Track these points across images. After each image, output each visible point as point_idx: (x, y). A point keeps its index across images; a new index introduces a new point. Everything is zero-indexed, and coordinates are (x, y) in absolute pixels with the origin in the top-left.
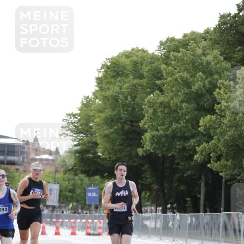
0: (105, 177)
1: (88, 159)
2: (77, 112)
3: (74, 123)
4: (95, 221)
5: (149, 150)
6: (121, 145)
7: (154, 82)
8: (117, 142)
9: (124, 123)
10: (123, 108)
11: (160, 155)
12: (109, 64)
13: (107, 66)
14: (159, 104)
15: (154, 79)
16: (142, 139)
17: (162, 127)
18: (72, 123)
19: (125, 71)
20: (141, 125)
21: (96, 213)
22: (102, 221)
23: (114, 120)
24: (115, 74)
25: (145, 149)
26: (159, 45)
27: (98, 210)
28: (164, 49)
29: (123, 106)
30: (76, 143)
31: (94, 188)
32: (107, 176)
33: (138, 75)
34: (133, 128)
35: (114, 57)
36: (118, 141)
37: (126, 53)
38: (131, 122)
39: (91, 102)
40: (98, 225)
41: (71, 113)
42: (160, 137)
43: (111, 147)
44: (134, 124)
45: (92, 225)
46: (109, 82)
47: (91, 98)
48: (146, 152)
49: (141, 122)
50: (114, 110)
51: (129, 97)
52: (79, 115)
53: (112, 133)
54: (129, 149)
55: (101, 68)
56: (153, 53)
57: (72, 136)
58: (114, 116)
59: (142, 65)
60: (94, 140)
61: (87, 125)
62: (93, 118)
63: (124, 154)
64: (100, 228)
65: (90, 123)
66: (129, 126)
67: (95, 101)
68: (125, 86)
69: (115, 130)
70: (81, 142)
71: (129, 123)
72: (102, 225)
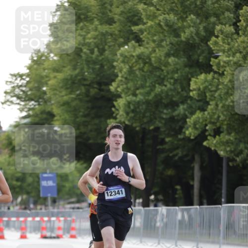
2: (28, 71)
3: (21, 86)
4: (53, 219)
5: (124, 122)
6: (85, 116)
7: (129, 28)
8: (80, 112)
9: (89, 85)
10: (88, 65)
11: (138, 129)
12: (66, 4)
14: (136, 58)
15: (129, 24)
16: (114, 106)
17: (141, 91)
18: (19, 87)
19: (89, 14)
20: (112, 88)
21: (54, 208)
22: (62, 219)
23: (76, 82)
25: (118, 120)
27: (57, 204)
30: (24, 114)
31: (50, 175)
33: (106, 19)
34: (102, 93)
36: (82, 110)
38: (99, 84)
39: (43, 58)
40: (57, 225)
41: (16, 73)
42: (138, 104)
43: (73, 119)
44: (103, 87)
45: (48, 225)
47: (44, 52)
49: (112, 85)
50: (75, 68)
51: (96, 50)
52: (28, 75)
53: (74, 100)
54: (97, 121)
57: (19, 104)
58: (76, 76)
60: (49, 109)
62: (47, 79)
63: (90, 127)
64: (59, 228)
65: (43, 87)
66: (96, 90)
67: (50, 56)
68: (89, 36)
69: (78, 95)
70: (31, 112)
71: (95, 86)
72: (61, 225)
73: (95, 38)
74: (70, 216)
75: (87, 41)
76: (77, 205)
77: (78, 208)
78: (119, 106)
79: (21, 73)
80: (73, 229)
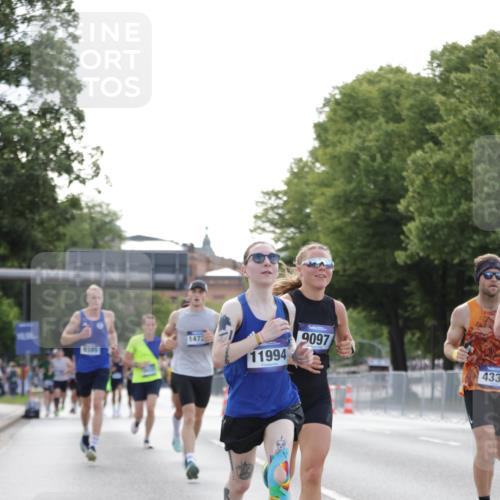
2: (285, 188)
3: (277, 207)
5: (418, 254)
6: (364, 246)
7: (421, 127)
8: (357, 240)
9: (370, 205)
10: (367, 176)
11: (437, 262)
12: (338, 97)
13: (336, 100)
14: (432, 166)
15: (422, 121)
16: (403, 233)
17: (440, 209)
18: (273, 208)
19: (368, 109)
20: (401, 206)
23: (351, 199)
24: (350, 114)
25: (409, 252)
26: (429, 59)
28: (439, 65)
29: (368, 172)
30: (281, 245)
33: (391, 115)
34: (387, 214)
35: (347, 85)
36: (360, 238)
37: (368, 77)
38: (383, 202)
39: (306, 169)
41: (270, 190)
42: (436, 228)
43: (347, 250)
44: (389, 206)
46: (339, 130)
47: (307, 162)
48: (411, 257)
49: (399, 203)
50: (349, 181)
51: (378, 156)
52: (285, 193)
53: (347, 224)
54: (379, 253)
55: (325, 105)
56: (418, 74)
57: (274, 232)
58: (352, 192)
59: (398, 97)
61: (300, 210)
62: (311, 197)
63: (370, 262)
65: (306, 207)
66: (379, 211)
67: (315, 166)
68: (371, 137)
69: (354, 218)
70: (289, 243)
71: (378, 205)
73: (377, 141)
74: (344, 383)
75: (367, 144)
76: (353, 369)
77: (354, 373)
78: (410, 231)
79: (277, 189)
80: (349, 401)
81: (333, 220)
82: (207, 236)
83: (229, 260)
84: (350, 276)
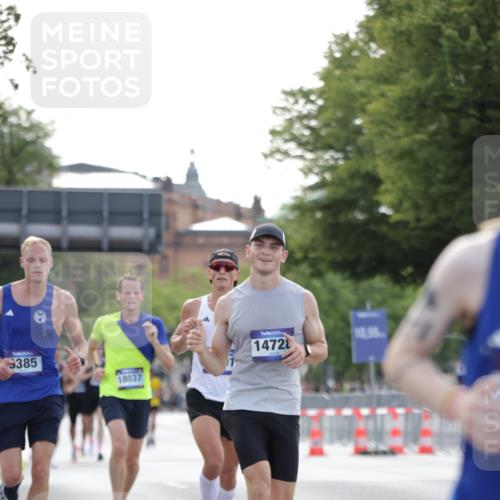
0: (404, 278)
1: (354, 226)
2: (321, 84)
3: (308, 116)
4: (381, 411)
6: (449, 181)
8: (437, 171)
9: (458, 111)
10: (454, 64)
18: (301, 117)
21: (380, 388)
22: (400, 411)
23: (429, 103)
29: (456, 58)
30: (313, 179)
31: (374, 314)
32: (411, 275)
36: (443, 168)
38: (481, 106)
39: (355, 53)
40: (389, 425)
41: (296, 87)
43: (422, 188)
44: (490, 112)
47: (356, 42)
50: (425, 73)
51: (473, 29)
52: (321, 93)
53: (422, 144)
57: (301, 157)
58: (429, 90)
60: (369, 168)
61: (345, 123)
62: (364, 100)
63: (458, 205)
64: (395, 433)
65: (356, 117)
66: (474, 121)
67: (370, 48)
69: (433, 134)
70: (328, 176)
71: (472, 112)
72: (400, 424)
75: (454, 9)
79: (307, 87)
80: (426, 433)
81: (399, 137)
82: (192, 164)
83: (230, 204)
84: (427, 229)
